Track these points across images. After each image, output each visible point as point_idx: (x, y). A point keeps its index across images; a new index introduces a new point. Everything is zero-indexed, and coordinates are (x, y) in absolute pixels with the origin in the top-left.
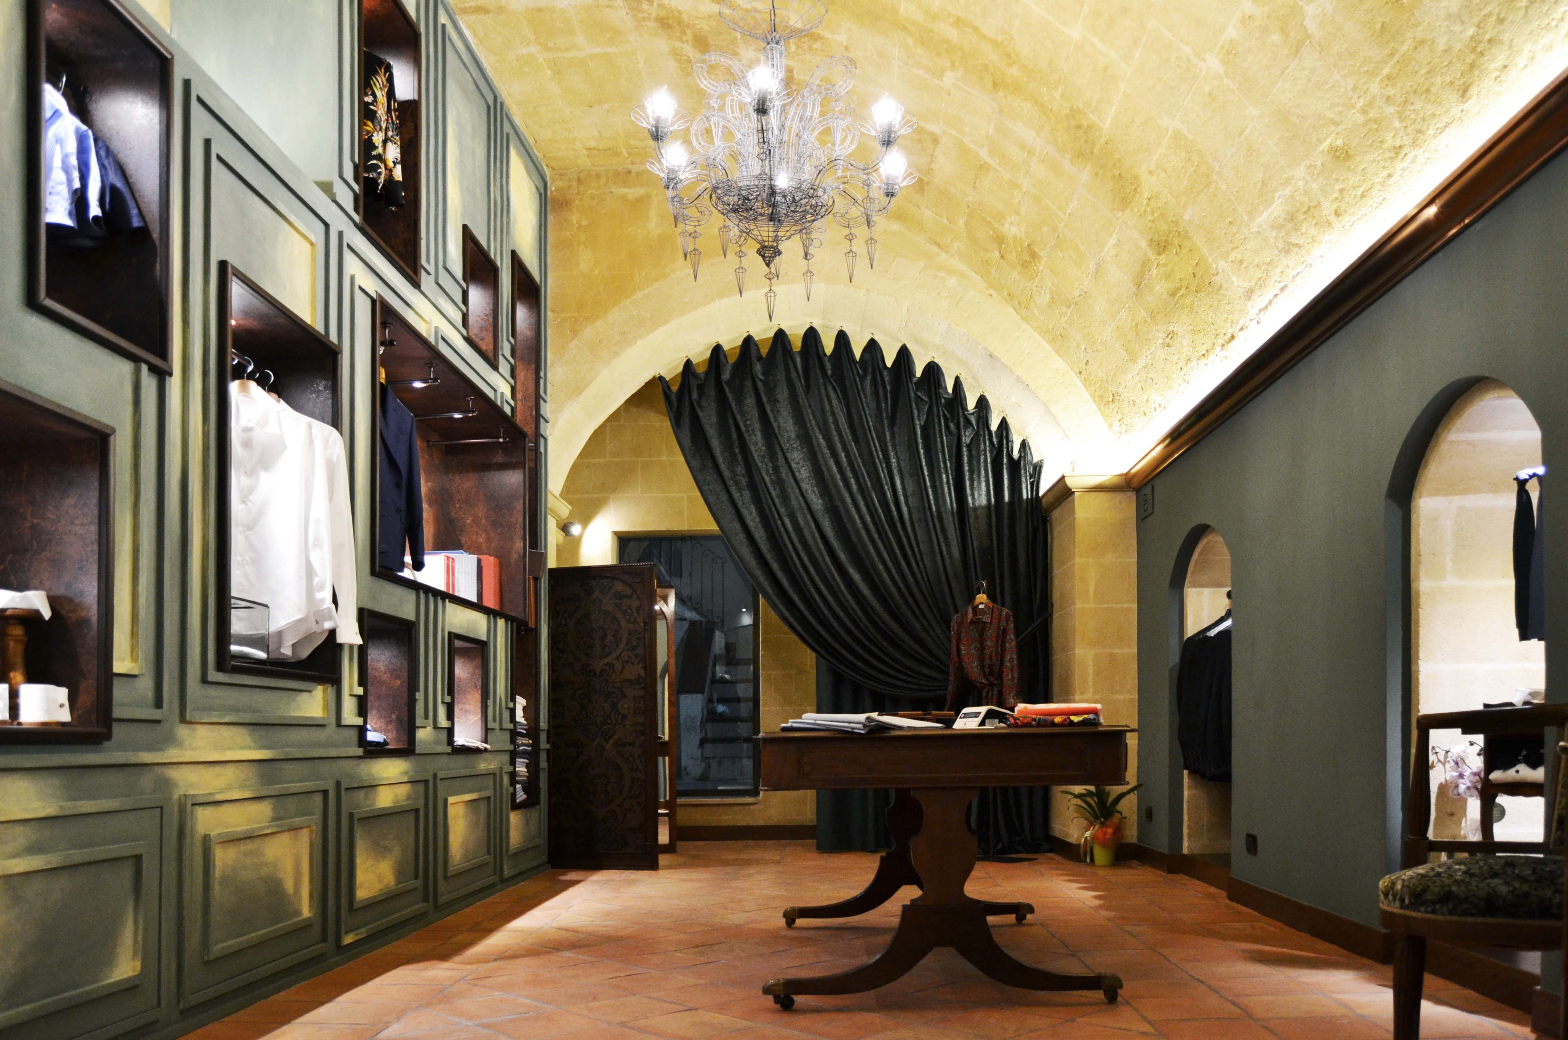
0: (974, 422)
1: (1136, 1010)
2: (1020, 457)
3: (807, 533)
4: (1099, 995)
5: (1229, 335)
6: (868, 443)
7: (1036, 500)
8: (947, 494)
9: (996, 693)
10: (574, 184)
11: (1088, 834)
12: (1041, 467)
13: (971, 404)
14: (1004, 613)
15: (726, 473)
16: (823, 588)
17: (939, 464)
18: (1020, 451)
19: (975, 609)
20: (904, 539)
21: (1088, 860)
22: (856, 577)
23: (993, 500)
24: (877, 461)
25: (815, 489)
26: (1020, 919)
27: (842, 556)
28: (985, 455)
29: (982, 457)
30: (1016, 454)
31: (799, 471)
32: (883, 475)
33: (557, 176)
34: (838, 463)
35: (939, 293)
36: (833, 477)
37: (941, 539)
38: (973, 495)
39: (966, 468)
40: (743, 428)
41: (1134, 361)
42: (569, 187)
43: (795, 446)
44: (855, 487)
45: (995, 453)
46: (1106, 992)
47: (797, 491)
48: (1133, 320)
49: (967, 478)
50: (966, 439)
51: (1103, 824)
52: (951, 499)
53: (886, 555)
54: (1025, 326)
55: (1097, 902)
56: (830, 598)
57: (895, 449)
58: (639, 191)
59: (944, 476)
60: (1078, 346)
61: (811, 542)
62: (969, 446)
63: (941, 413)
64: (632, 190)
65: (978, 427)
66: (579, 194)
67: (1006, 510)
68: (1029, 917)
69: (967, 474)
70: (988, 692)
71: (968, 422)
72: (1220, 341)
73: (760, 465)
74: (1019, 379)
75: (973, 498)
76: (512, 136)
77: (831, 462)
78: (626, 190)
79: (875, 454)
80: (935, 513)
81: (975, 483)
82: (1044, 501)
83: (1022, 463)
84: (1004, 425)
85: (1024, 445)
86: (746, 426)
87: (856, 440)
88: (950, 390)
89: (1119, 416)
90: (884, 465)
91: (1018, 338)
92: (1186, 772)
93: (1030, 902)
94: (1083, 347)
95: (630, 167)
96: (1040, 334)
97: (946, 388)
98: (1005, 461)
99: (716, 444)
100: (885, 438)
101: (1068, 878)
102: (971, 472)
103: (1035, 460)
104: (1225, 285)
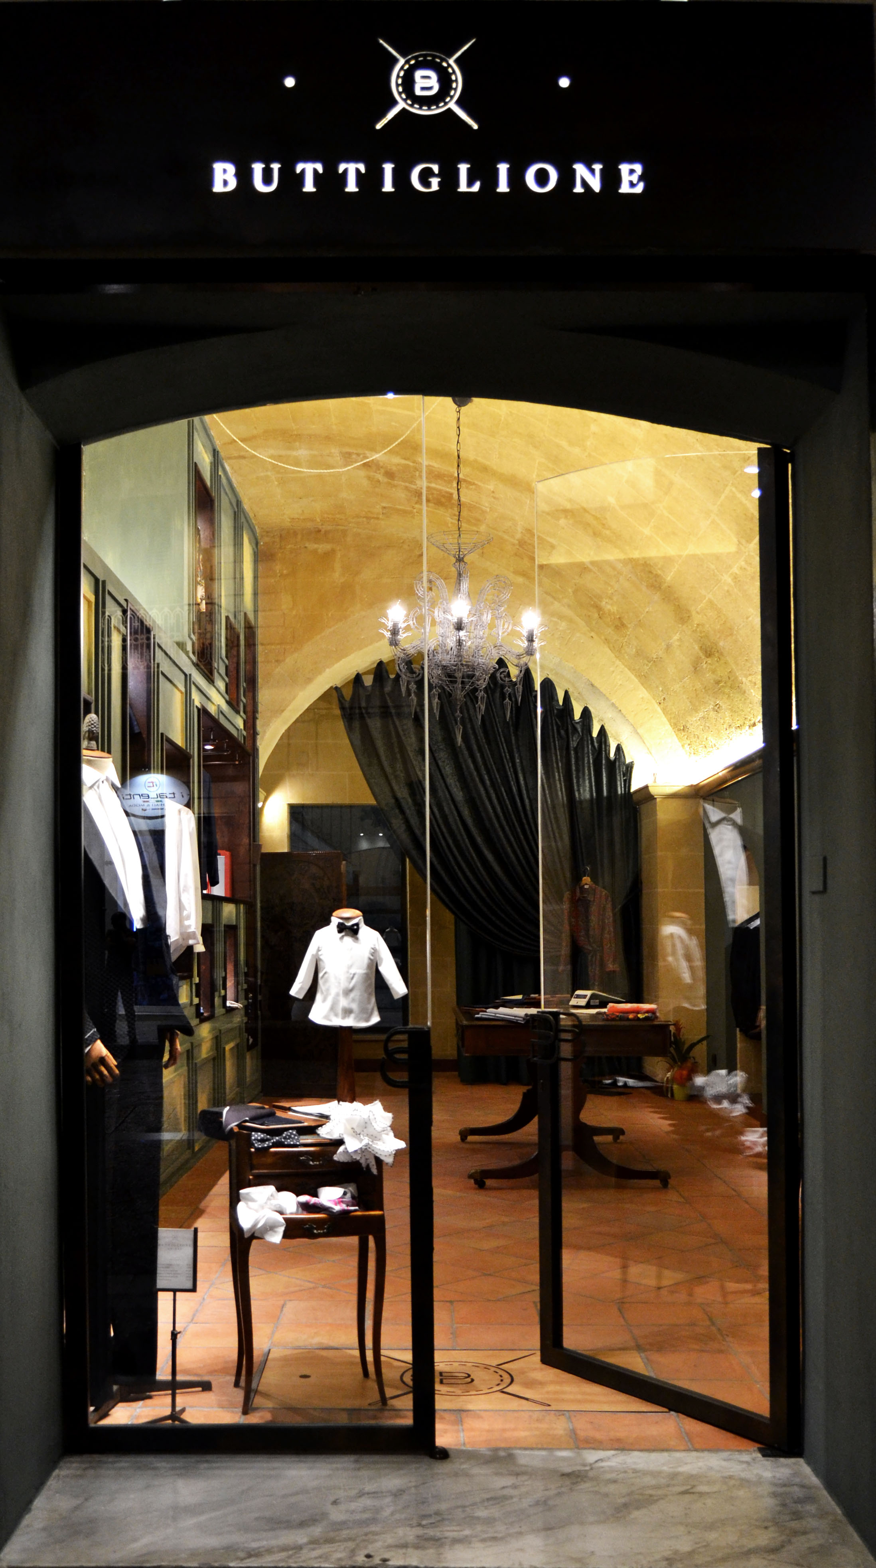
0: (579, 730)
1: (678, 1192)
2: (616, 758)
3: (451, 820)
4: (657, 1183)
5: (752, 722)
6: (498, 745)
7: (628, 795)
8: (559, 789)
9: (598, 957)
10: (277, 540)
11: (669, 1075)
12: (632, 767)
13: (577, 716)
14: (604, 893)
15: (388, 770)
16: (464, 865)
17: (553, 764)
18: (615, 754)
19: (582, 888)
20: (526, 827)
21: (669, 1096)
22: (490, 857)
23: (594, 794)
24: (505, 761)
25: (457, 783)
26: (616, 1138)
27: (479, 840)
28: (588, 757)
29: (586, 759)
30: (612, 755)
31: (445, 769)
32: (510, 773)
33: (265, 533)
34: (475, 762)
35: (553, 635)
36: (471, 775)
37: (555, 826)
38: (579, 790)
39: (574, 768)
40: (401, 733)
41: (696, 711)
42: (274, 542)
43: (441, 747)
44: (488, 782)
45: (596, 754)
46: (661, 1181)
47: (443, 785)
48: (693, 686)
49: (574, 776)
50: (573, 744)
51: (681, 1068)
52: (562, 793)
53: (512, 839)
54: (618, 662)
55: (672, 1129)
56: (469, 874)
57: (519, 751)
58: (327, 547)
59: (557, 774)
60: (657, 687)
61: (454, 827)
62: (576, 749)
63: (554, 721)
64: (321, 546)
65: (582, 731)
66: (280, 548)
67: (605, 803)
68: (621, 1137)
69: (574, 773)
70: (592, 957)
71: (575, 729)
72: (748, 723)
73: (414, 762)
74: (613, 704)
75: (579, 793)
76: (245, 524)
77: (470, 761)
78: (316, 546)
79: (503, 755)
80: (550, 806)
81: (581, 780)
82: (634, 797)
83: (617, 764)
84: (602, 731)
85: (619, 749)
86: (403, 730)
87: (489, 743)
88: (561, 703)
89: (689, 742)
90: (510, 765)
91: (613, 672)
92: (738, 1029)
93: (624, 1127)
94: (661, 689)
95: (320, 527)
96: (629, 669)
97: (558, 701)
98: (604, 762)
99: (380, 744)
100: (511, 740)
101: (653, 1110)
102: (577, 770)
103: (627, 761)
104: (747, 692)
